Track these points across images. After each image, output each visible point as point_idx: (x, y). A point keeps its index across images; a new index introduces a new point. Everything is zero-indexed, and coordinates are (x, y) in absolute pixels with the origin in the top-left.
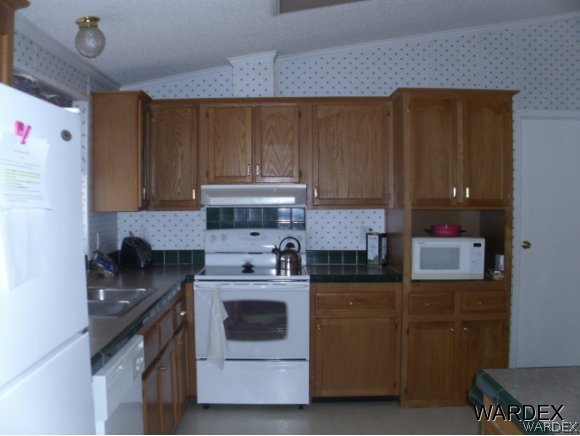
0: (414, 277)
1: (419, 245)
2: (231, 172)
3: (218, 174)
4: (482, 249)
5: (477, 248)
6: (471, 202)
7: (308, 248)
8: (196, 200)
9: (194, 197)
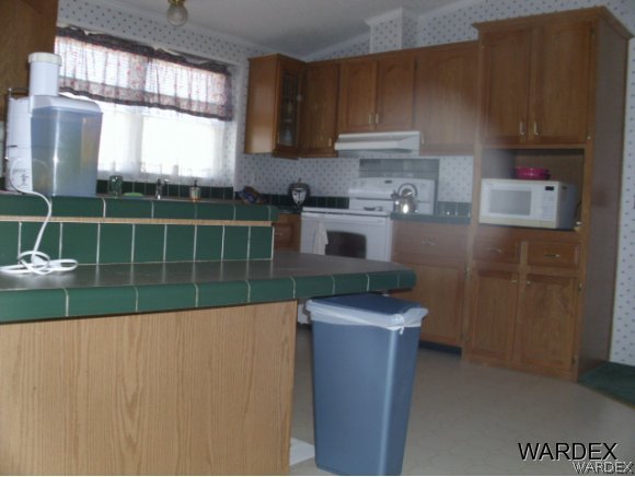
0: (482, 221)
1: (489, 185)
4: (555, 194)
5: (549, 192)
6: (541, 139)
7: (439, 199)
8: (333, 146)
9: (330, 144)
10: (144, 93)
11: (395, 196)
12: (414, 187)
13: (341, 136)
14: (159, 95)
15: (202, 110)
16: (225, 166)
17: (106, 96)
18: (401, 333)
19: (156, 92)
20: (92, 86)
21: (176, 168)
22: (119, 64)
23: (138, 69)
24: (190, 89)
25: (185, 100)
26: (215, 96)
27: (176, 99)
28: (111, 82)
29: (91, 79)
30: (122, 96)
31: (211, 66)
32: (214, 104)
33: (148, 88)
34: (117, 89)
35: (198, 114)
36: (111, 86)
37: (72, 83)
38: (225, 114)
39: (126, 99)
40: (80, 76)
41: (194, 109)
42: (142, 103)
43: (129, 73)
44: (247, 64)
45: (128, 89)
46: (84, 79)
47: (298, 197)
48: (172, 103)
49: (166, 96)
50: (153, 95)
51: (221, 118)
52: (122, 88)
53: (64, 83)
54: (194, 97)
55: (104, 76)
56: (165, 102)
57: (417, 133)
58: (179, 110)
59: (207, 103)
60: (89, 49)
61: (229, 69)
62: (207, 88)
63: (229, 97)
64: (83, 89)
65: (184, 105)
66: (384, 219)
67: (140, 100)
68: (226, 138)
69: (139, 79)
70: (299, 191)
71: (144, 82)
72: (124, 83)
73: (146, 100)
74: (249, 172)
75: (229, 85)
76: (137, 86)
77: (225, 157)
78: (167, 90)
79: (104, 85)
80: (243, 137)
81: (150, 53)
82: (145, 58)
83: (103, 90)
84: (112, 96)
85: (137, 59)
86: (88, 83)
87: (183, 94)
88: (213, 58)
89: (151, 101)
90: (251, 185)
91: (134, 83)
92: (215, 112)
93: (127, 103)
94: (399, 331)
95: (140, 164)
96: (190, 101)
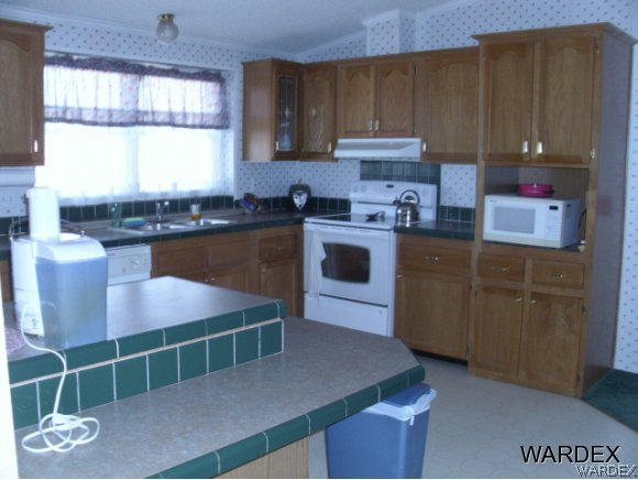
0: (486, 237)
1: (493, 203)
2: (359, 128)
3: (348, 129)
4: (559, 213)
5: (553, 212)
6: (545, 158)
7: (442, 203)
8: (332, 152)
9: (330, 149)
10: (138, 112)
11: (397, 203)
12: (415, 193)
13: (341, 141)
14: (153, 113)
15: (197, 122)
16: (224, 174)
17: (99, 120)
18: (412, 423)
19: (150, 109)
20: (84, 113)
21: (175, 184)
22: (110, 86)
23: (131, 88)
24: (184, 102)
25: (179, 114)
26: (210, 105)
27: (171, 115)
28: (103, 105)
29: (83, 105)
30: (116, 118)
31: (204, 75)
32: (209, 115)
33: (141, 107)
34: (110, 112)
35: (194, 127)
36: (104, 110)
37: (64, 112)
38: (222, 123)
39: (119, 121)
40: (72, 103)
41: (189, 122)
42: (137, 123)
43: (121, 94)
44: (242, 67)
45: (122, 111)
46: (76, 106)
47: (300, 201)
48: (167, 120)
49: (160, 113)
50: (146, 113)
51: (218, 128)
52: (114, 110)
53: (56, 113)
54: (188, 110)
55: (96, 100)
56: (160, 119)
57: (417, 140)
58: (173, 125)
59: (202, 114)
60: (79, 74)
61: (223, 75)
62: (202, 99)
63: (224, 105)
64: (75, 117)
65: (179, 120)
66: (387, 233)
67: (134, 120)
68: (223, 146)
69: (131, 99)
70: (300, 195)
71: (137, 101)
72: (116, 105)
73: (140, 119)
74: (249, 179)
75: (223, 92)
76: (130, 107)
77: (224, 165)
78: (161, 106)
79: (96, 109)
80: (241, 143)
81: (141, 70)
82: (137, 76)
83: (96, 116)
84: (106, 119)
85: (128, 79)
86: (80, 110)
87: (177, 108)
88: (207, 66)
89: (145, 119)
90: (251, 191)
91: (127, 103)
92: (211, 122)
93: (122, 124)
94: (409, 421)
95: (138, 185)
96: (185, 115)
